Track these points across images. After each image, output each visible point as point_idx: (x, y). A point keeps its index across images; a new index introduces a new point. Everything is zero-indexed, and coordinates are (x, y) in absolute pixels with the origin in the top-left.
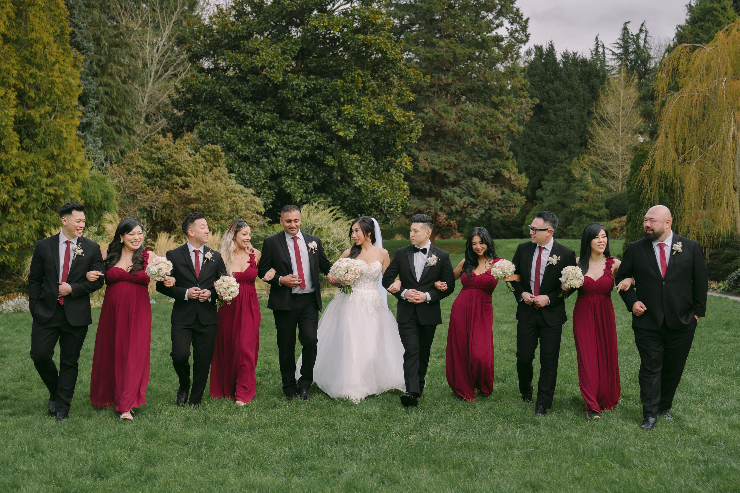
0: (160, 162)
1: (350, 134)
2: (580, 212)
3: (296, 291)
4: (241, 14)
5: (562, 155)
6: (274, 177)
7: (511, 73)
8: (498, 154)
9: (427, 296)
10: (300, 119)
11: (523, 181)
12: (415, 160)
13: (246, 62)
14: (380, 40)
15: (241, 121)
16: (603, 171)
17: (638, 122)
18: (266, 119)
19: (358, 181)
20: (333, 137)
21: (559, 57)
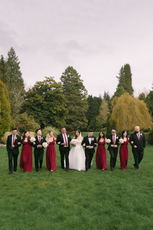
0: (22, 119)
1: (55, 112)
2: (97, 127)
3: (65, 146)
4: (34, 90)
5: (94, 116)
6: (41, 121)
7: (85, 100)
8: (82, 116)
9: (93, 147)
10: (45, 110)
11: (87, 121)
12: (67, 117)
13: (35, 99)
14: (61, 95)
15: (34, 110)
16: (102, 119)
17: (108, 109)
18: (39, 110)
19: (57, 122)
20: (52, 113)
21: (93, 97)
